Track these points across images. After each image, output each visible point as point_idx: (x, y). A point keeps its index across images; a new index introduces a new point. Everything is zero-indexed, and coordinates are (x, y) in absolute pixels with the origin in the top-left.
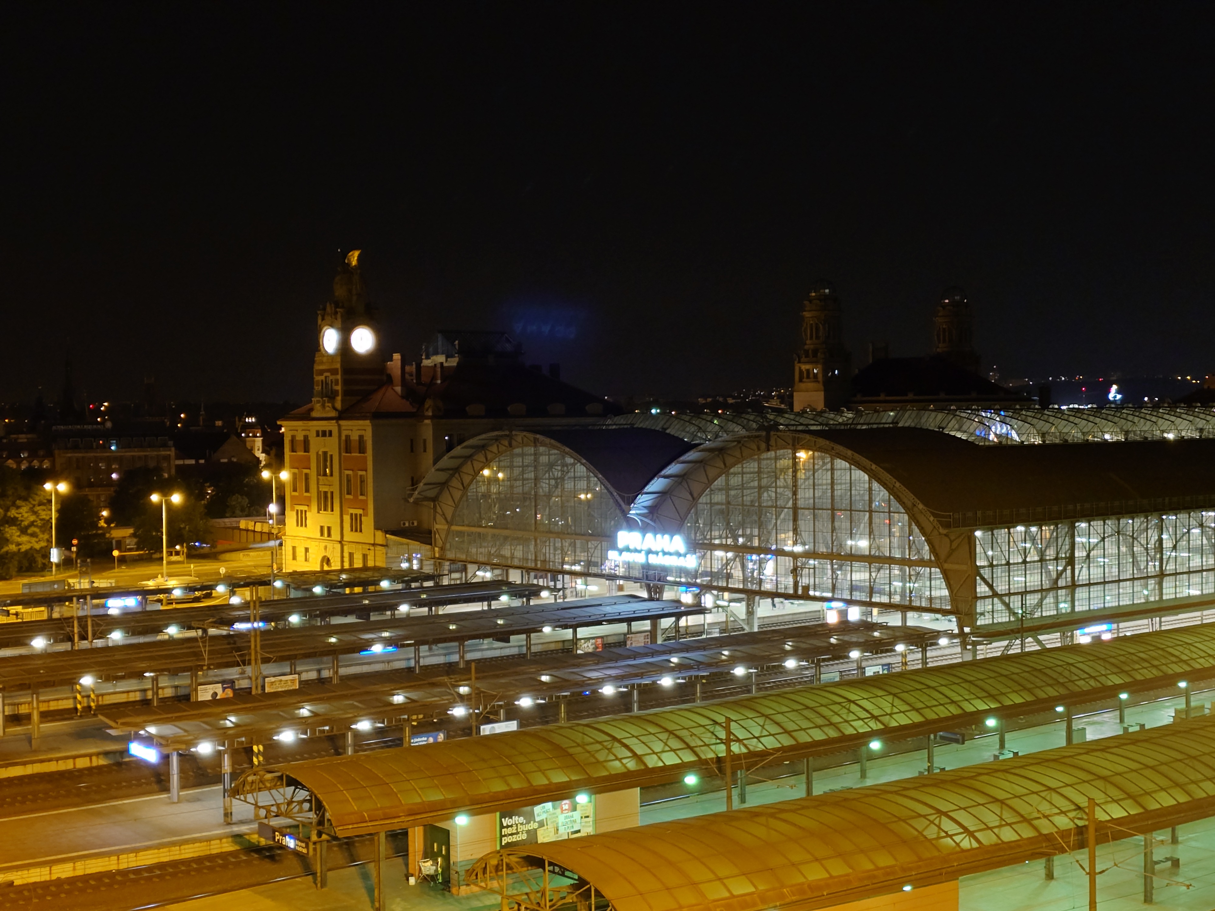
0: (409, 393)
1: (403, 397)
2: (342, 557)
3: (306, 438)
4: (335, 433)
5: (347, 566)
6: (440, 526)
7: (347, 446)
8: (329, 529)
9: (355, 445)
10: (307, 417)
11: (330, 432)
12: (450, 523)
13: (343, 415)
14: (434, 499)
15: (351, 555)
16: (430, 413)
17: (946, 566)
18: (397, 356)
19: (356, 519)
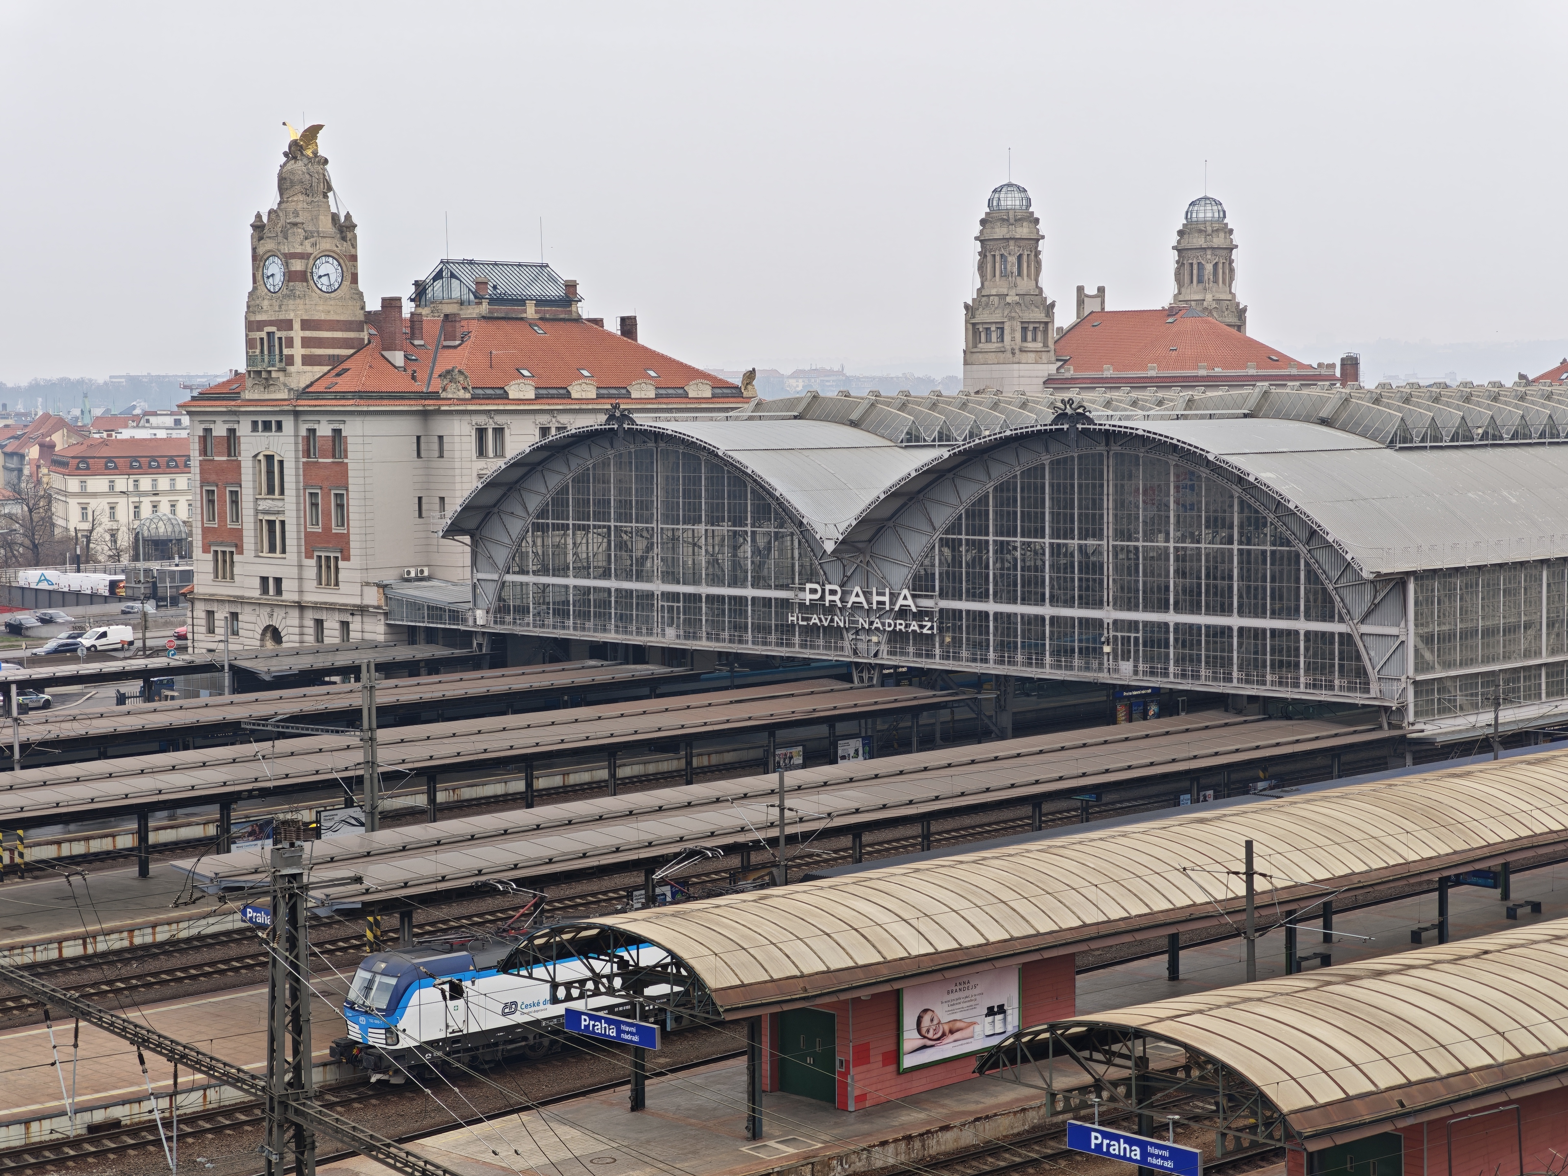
1: (399, 368)
2: (301, 627)
3: (231, 432)
4: (288, 425)
5: (310, 641)
6: (484, 575)
7: (310, 446)
8: (278, 581)
9: (324, 445)
11: (279, 425)
12: (502, 571)
13: (302, 396)
14: (474, 533)
15: (319, 623)
16: (449, 395)
17: (1363, 629)
19: (329, 567)
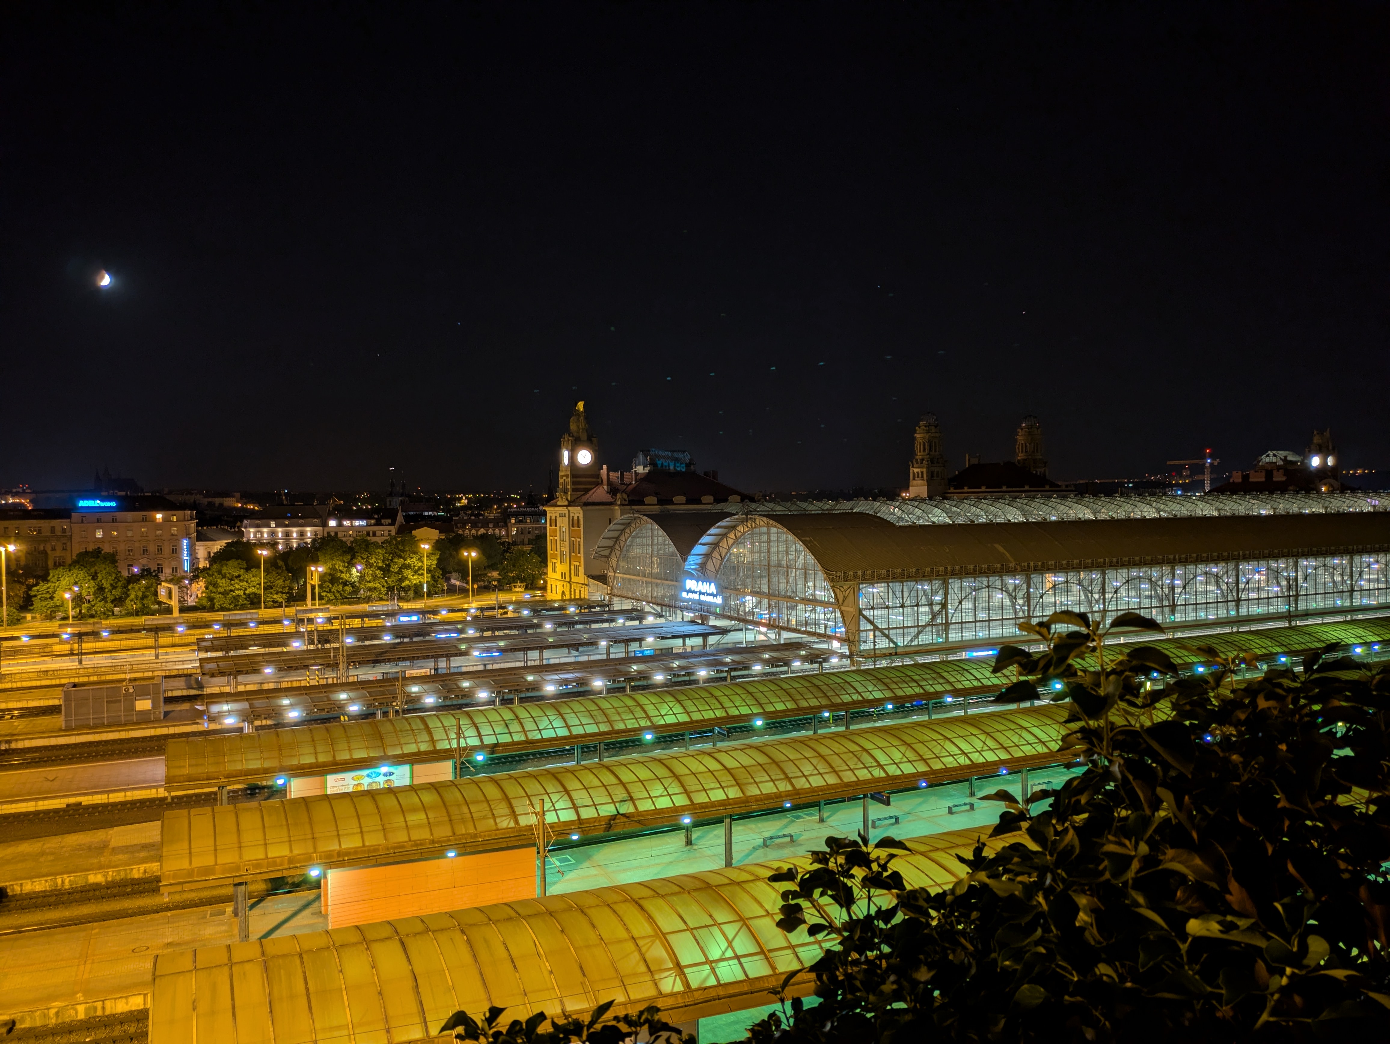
0: (613, 490)
1: (608, 492)
2: (571, 592)
3: (556, 518)
4: (567, 515)
5: (573, 597)
6: (611, 574)
7: (573, 523)
8: (565, 574)
9: (576, 522)
10: (556, 506)
11: (565, 514)
12: (615, 572)
13: (571, 503)
14: (608, 557)
15: (575, 590)
16: (619, 503)
17: (843, 608)
18: (605, 467)
19: (576, 569)
